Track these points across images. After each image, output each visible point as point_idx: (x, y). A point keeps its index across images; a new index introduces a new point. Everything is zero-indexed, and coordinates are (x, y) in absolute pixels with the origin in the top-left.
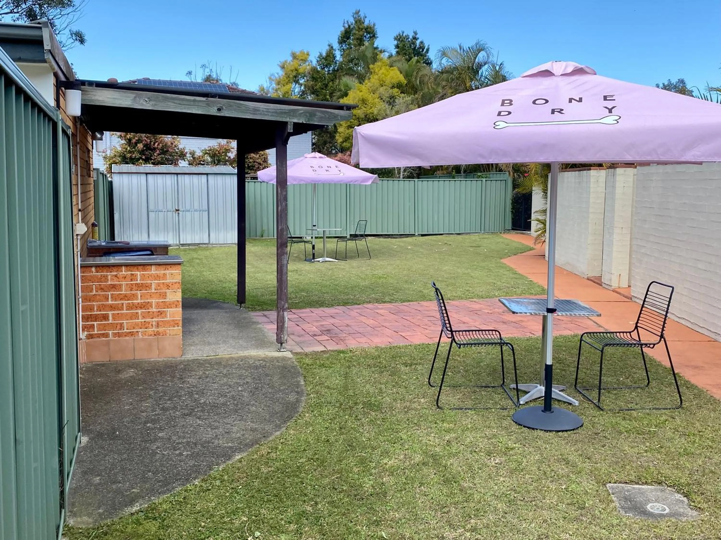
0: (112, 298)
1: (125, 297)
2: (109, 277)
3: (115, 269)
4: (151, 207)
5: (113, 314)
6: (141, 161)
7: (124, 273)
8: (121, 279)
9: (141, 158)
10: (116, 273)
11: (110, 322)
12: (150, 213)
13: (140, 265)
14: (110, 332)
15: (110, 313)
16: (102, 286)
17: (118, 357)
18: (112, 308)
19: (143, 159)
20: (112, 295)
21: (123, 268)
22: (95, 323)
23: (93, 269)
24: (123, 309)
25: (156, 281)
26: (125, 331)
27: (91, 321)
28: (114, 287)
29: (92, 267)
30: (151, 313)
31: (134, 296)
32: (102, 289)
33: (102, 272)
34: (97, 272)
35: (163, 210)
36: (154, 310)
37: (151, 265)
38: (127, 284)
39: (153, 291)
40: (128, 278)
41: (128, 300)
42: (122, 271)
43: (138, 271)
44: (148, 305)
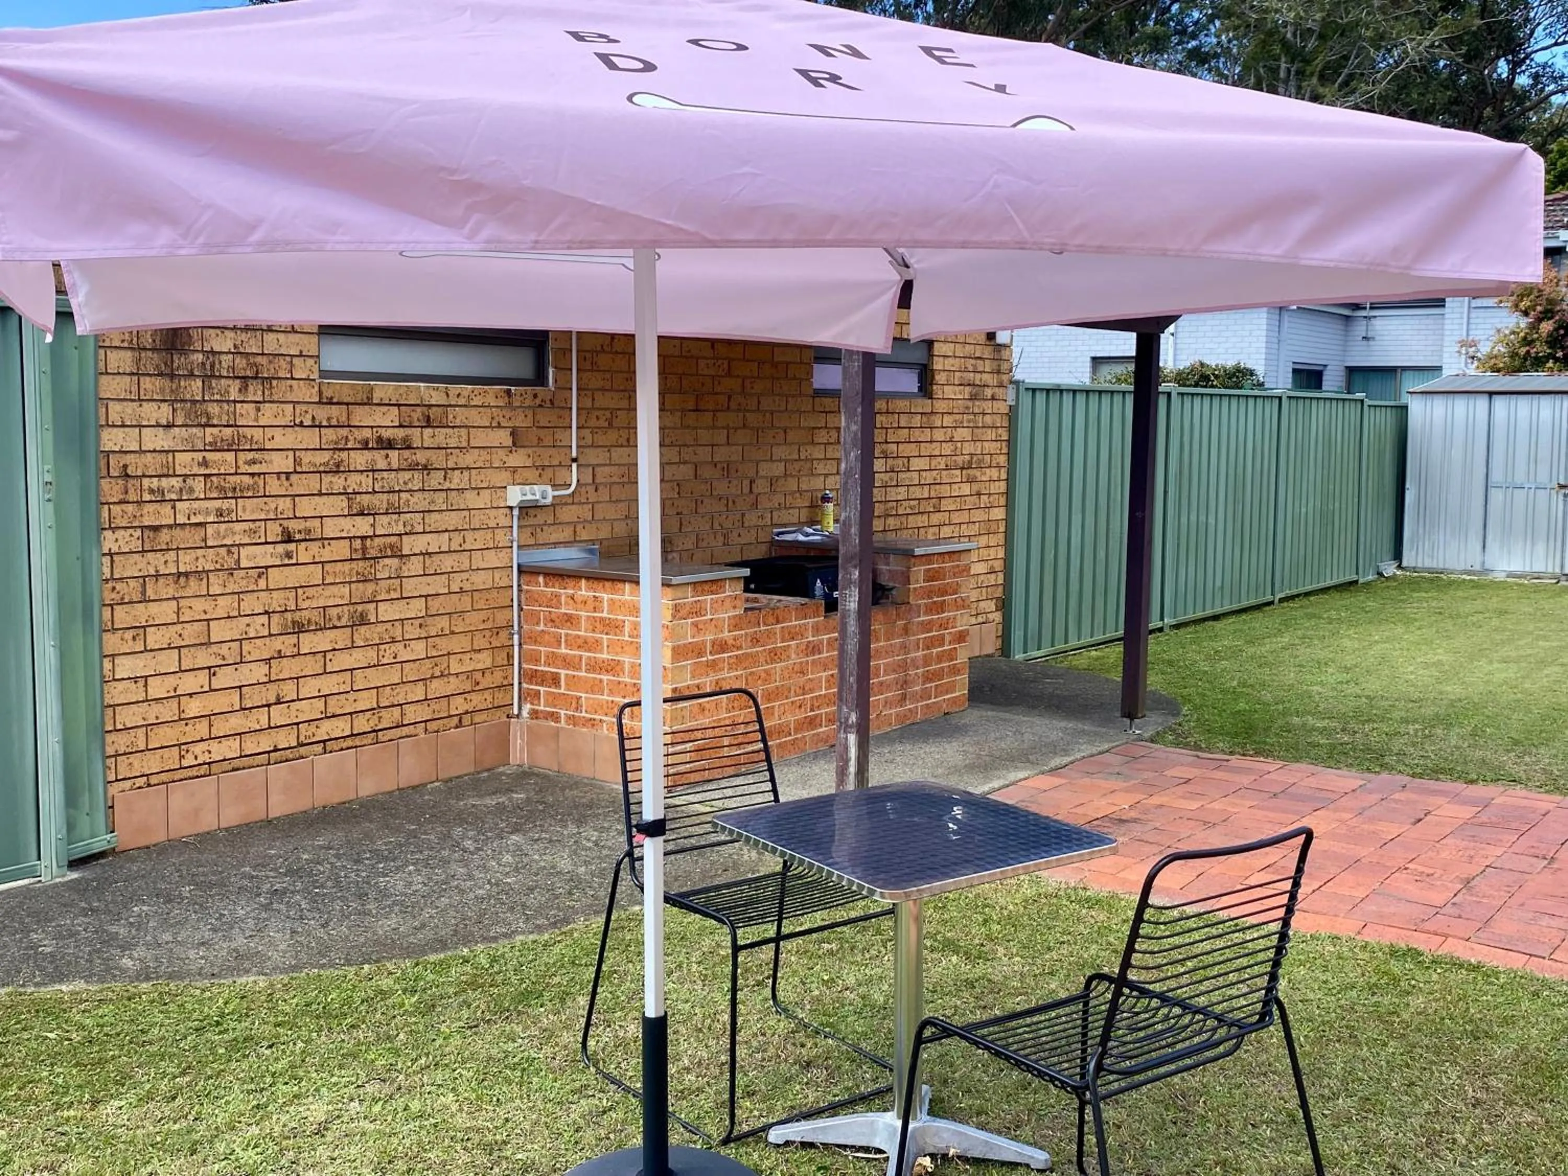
0: (566, 641)
1: (585, 644)
2: (563, 599)
3: (571, 583)
4: (1497, 476)
5: (567, 675)
6: (1550, 364)
7: (583, 592)
8: (579, 606)
9: (1552, 356)
10: (572, 592)
11: (562, 691)
12: (1493, 492)
13: (607, 580)
14: (562, 712)
15: (563, 672)
16: (553, 616)
17: (570, 768)
18: (567, 662)
19: (1556, 360)
20: (567, 635)
21: (583, 581)
22: (542, 689)
23: (541, 579)
24: (580, 669)
25: (631, 618)
26: (584, 714)
27: (537, 684)
28: (569, 620)
29: (538, 573)
30: (622, 686)
31: (595, 645)
32: (552, 621)
33: (553, 587)
34: (546, 585)
35: (1526, 486)
36: (627, 680)
37: (624, 581)
38: (588, 617)
39: (627, 638)
40: (590, 604)
41: (590, 651)
42: (580, 589)
43: (605, 592)
44: (618, 668)
